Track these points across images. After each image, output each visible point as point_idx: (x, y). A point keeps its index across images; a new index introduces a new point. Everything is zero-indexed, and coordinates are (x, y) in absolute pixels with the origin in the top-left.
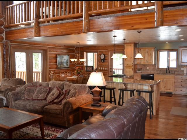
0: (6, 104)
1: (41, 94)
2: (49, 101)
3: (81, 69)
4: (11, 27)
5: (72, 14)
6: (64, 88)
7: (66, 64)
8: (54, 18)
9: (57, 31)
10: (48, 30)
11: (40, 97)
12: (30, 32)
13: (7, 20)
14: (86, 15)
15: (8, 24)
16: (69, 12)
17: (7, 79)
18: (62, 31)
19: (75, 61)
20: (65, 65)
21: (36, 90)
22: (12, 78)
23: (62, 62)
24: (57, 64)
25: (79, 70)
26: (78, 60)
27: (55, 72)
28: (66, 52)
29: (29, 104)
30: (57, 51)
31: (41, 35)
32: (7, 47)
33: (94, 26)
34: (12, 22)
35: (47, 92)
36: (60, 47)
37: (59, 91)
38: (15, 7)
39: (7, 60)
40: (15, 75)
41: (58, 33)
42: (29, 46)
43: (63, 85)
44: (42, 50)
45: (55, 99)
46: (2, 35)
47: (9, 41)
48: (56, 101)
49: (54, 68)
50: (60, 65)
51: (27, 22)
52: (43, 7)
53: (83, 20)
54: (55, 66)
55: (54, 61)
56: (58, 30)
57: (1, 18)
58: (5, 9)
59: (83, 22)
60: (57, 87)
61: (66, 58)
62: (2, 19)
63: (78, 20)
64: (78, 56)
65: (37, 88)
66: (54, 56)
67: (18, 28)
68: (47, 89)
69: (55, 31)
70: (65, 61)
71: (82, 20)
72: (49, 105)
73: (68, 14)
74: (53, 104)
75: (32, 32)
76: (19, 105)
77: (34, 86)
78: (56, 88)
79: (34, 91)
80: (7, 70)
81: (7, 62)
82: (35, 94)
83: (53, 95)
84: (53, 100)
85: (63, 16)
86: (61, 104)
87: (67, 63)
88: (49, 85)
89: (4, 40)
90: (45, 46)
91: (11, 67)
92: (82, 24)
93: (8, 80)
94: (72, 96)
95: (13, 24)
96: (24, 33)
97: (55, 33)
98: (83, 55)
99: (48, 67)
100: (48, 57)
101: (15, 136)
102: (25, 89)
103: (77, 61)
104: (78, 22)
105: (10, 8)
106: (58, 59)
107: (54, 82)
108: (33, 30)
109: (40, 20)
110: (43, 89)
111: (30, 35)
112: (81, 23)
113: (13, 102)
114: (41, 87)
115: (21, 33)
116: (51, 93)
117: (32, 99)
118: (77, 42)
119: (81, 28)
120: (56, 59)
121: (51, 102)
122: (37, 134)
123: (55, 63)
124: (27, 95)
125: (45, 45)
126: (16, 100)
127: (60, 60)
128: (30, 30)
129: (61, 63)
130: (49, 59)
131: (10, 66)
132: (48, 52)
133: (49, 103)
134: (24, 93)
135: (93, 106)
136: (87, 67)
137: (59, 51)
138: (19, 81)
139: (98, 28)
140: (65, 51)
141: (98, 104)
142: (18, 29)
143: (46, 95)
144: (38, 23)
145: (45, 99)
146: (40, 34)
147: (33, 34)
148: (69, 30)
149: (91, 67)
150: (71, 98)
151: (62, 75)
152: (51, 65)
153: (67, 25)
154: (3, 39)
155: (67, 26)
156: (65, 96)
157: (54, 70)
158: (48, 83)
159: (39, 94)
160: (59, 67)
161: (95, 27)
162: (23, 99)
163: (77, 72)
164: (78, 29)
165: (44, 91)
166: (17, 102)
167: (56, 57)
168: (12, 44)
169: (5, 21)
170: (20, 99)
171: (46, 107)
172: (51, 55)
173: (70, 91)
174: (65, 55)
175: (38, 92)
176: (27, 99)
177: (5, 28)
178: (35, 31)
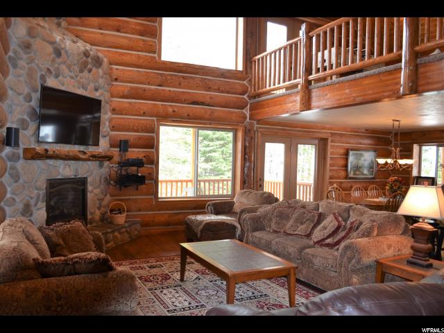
0: (239, 236)
1: (302, 224)
2: (316, 240)
3: (400, 182)
4: (259, 95)
5: (378, 56)
6: (349, 216)
7: (369, 171)
8: (338, 69)
9: (343, 97)
10: (326, 95)
11: (299, 229)
12: (292, 102)
13: (253, 83)
14: (410, 55)
15: (255, 90)
16: (372, 53)
17: (246, 192)
18: (354, 95)
19: (386, 163)
20: (366, 172)
21: (294, 215)
22: (257, 190)
23: (360, 165)
24: (347, 170)
25: (395, 185)
26: (396, 162)
27: (343, 186)
28: (370, 145)
29: (276, 240)
30: (348, 140)
31: (312, 106)
32: (252, 132)
33: (429, 78)
34: (262, 85)
35: (313, 221)
36: (357, 132)
37: (338, 221)
38: (268, 57)
39: (250, 157)
40: (261, 186)
41: (346, 100)
42: (292, 130)
43: (348, 210)
44: (317, 138)
45: (328, 237)
46: (244, 111)
47: (255, 122)
48: (328, 241)
49: (339, 178)
50: (355, 171)
51: (287, 83)
52: (325, 48)
53: (403, 67)
54: (343, 174)
55: (342, 162)
56: (346, 94)
57: (244, 80)
58: (251, 63)
59: (402, 72)
60: (334, 214)
61: (368, 157)
62: (245, 82)
63: (391, 67)
64: (396, 153)
65: (296, 211)
66: (342, 151)
67: (272, 96)
68: (314, 216)
69: (339, 97)
70: (366, 164)
71: (401, 68)
72: (314, 247)
73: (369, 58)
74: (322, 245)
75: (295, 101)
76: (260, 239)
77: (290, 207)
78: (332, 215)
79: (288, 217)
80: (248, 176)
81: (250, 161)
82: (291, 222)
83: (325, 228)
84: (323, 240)
85: (358, 63)
86: (338, 249)
87: (372, 168)
88: (320, 208)
89: (248, 120)
90: (324, 131)
91: (257, 171)
92: (400, 78)
93: (249, 194)
94: (363, 236)
95: (264, 90)
96: (281, 104)
97: (339, 102)
98: (411, 151)
99: (328, 174)
100: (329, 153)
101: (243, 294)
102: (274, 211)
103: (392, 164)
104: (390, 72)
105: (259, 60)
106: (351, 159)
107: (330, 203)
108: (298, 98)
109: (311, 77)
110: (306, 215)
111: (292, 109)
112: (398, 76)
113: (250, 234)
114: (303, 210)
115: (276, 105)
116: (322, 225)
117: (285, 232)
118: (394, 120)
119: (398, 86)
120: (347, 159)
121: (318, 242)
122: (283, 300)
123: (342, 167)
124: (276, 223)
125: (323, 129)
126: (255, 230)
127: (355, 161)
128: (293, 98)
129: (357, 168)
130: (331, 158)
131: (255, 169)
132: (330, 144)
133: (315, 243)
134: (270, 219)
135: (410, 263)
136: (419, 179)
137: (353, 142)
138: (266, 197)
139: (438, 82)
140: (367, 141)
141: (425, 261)
142: (272, 99)
143: (311, 227)
144: (308, 83)
145: (309, 236)
146: (310, 105)
147: (298, 105)
148: (370, 92)
149: (431, 180)
150: (359, 239)
151: (356, 194)
152: (334, 170)
153: (367, 81)
154: (246, 118)
155: (366, 84)
156: (348, 234)
157: (341, 182)
158: (318, 205)
159: (299, 225)
160: (351, 175)
161: (430, 81)
162: (268, 229)
163: (391, 187)
164: (391, 88)
165: (308, 220)
166: (257, 234)
167: (347, 154)
168: (260, 128)
169: (250, 85)
170: (262, 229)
171: (308, 250)
172: (335, 149)
173: (361, 223)
174: (367, 150)
175: (297, 221)
176: (275, 232)
177: (250, 97)
178: (302, 100)
